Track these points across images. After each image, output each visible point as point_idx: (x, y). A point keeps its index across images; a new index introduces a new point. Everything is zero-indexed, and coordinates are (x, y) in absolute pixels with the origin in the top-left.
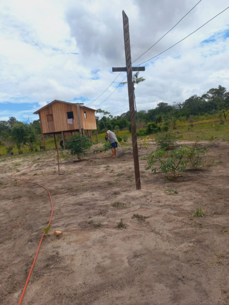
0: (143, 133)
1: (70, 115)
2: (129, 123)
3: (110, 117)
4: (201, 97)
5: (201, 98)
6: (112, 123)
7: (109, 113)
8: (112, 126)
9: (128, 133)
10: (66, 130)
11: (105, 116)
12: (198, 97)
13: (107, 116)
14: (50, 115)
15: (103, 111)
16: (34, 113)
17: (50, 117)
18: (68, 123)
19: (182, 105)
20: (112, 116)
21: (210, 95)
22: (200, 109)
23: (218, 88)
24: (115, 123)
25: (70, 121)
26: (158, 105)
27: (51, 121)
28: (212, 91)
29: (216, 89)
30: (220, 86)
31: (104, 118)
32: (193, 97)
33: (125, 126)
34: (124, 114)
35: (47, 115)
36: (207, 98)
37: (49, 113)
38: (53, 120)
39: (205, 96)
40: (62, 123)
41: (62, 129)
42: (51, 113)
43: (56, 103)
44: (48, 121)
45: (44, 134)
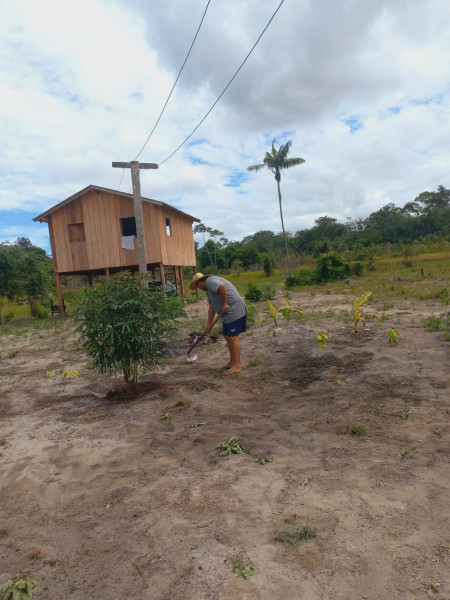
0: (308, 278)
1: (129, 227)
2: (260, 255)
3: (222, 243)
4: (402, 207)
5: (403, 211)
6: (227, 255)
7: (222, 233)
8: (226, 261)
9: (262, 276)
10: (118, 265)
11: (213, 238)
12: (397, 209)
13: (216, 239)
14: (77, 225)
15: (209, 230)
16: (35, 220)
17: (77, 230)
18: (124, 246)
19: (364, 223)
20: (226, 240)
21: (422, 205)
22: (401, 233)
23: (437, 191)
24: (233, 253)
25: (128, 242)
26: (316, 221)
27: (79, 240)
28: (423, 196)
29: (432, 194)
30: (441, 188)
31: (210, 244)
32: (387, 208)
33: (254, 262)
34: (249, 237)
35: (69, 226)
36: (414, 211)
37: (74, 219)
38: (84, 240)
39: (409, 206)
40: (106, 248)
41: (107, 264)
42: (78, 221)
43: (92, 193)
44: (71, 241)
45: (61, 274)
